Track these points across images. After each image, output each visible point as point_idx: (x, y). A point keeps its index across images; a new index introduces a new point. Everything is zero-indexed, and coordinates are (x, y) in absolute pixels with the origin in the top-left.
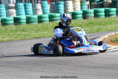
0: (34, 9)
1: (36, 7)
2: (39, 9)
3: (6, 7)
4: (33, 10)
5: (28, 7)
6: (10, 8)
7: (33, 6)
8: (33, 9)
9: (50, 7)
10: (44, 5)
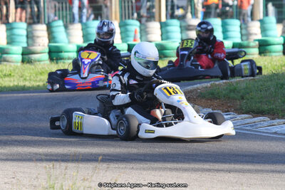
0: (244, 32)
1: (249, 29)
2: (256, 34)
3: (181, 27)
4: (242, 35)
5: (230, 28)
6: (191, 28)
7: (243, 26)
8: (241, 32)
9: (283, 29)
10: (267, 26)
